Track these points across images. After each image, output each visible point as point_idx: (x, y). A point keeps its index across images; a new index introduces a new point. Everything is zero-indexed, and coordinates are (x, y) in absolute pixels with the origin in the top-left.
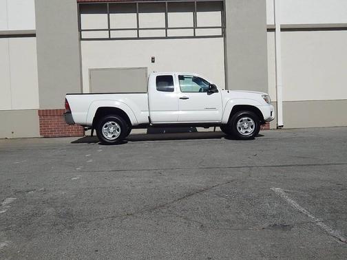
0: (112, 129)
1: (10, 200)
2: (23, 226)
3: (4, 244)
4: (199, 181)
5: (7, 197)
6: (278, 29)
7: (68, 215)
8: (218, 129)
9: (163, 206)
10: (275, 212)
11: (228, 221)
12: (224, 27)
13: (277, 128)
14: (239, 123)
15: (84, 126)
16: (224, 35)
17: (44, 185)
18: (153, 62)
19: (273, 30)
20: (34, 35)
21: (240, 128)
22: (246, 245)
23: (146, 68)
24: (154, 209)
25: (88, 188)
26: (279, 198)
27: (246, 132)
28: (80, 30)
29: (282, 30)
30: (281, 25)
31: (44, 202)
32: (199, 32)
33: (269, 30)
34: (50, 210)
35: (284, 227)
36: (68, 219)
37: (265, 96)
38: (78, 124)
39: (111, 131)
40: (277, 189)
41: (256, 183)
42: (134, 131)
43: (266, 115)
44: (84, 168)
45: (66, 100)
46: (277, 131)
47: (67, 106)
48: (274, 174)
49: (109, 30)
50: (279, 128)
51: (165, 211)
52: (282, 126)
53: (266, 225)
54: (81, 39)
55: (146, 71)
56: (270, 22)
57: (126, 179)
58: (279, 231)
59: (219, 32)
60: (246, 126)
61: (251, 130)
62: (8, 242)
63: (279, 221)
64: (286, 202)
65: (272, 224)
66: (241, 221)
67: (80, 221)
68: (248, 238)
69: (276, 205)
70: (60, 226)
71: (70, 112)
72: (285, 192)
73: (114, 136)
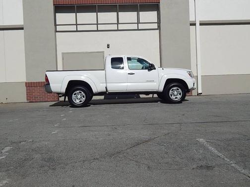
0: (79, 96)
1: (7, 149)
2: (18, 167)
4: (145, 134)
5: (6, 146)
6: (198, 24)
7: (50, 159)
9: (120, 153)
10: (201, 157)
11: (167, 163)
12: (159, 23)
13: (198, 95)
14: (171, 91)
15: (58, 94)
16: (159, 28)
17: (32, 138)
18: (108, 47)
19: (195, 24)
20: (22, 29)
21: (171, 95)
22: (181, 181)
23: (103, 52)
24: (113, 155)
25: (65, 140)
26: (202, 146)
27: (176, 98)
28: (56, 25)
29: (201, 24)
30: (200, 21)
31: (33, 150)
32: (141, 26)
33: (191, 25)
34: (37, 156)
35: (208, 168)
36: (51, 162)
37: (189, 72)
38: (54, 93)
39: (78, 97)
40: (201, 140)
41: (186, 135)
42: (95, 98)
43: (190, 86)
44: (60, 125)
45: (46, 75)
46: (198, 97)
47: (47, 80)
48: (198, 128)
49: (77, 25)
50: (199, 94)
51: (121, 156)
52: (201, 93)
53: (195, 166)
54: (56, 31)
55: (103, 54)
56: (192, 19)
57: (91, 133)
58: (204, 171)
59: (155, 26)
60: (175, 94)
61: (179, 97)
62: (8, 180)
63: (204, 163)
64: (208, 149)
65: (199, 165)
66: (176, 163)
67: (60, 164)
68: (183, 176)
69: (201, 152)
70: (46, 168)
71: (49, 84)
72: (207, 142)
73: (80, 101)
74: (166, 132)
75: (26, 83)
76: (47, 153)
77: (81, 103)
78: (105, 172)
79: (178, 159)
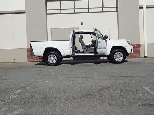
2: (26, 103)
3: (20, 111)
4: (107, 83)
5: (17, 90)
6: (145, 7)
7: (46, 98)
8: (106, 58)
9: (91, 94)
10: (145, 98)
11: (122, 102)
12: (117, 7)
13: (144, 57)
15: (39, 57)
16: (117, 11)
17: (33, 84)
18: (82, 25)
19: (142, 8)
20: (25, 13)
22: (132, 113)
23: (78, 28)
24: (86, 96)
25: (54, 86)
26: (146, 91)
28: (47, 10)
29: (147, 8)
31: (34, 92)
32: (104, 10)
33: (140, 8)
34: (38, 96)
35: (150, 105)
36: (47, 100)
39: (52, 59)
40: (146, 87)
41: (135, 84)
43: (129, 51)
44: (51, 77)
46: (144, 59)
47: (31, 47)
48: (144, 80)
50: (145, 57)
51: (92, 97)
52: (147, 56)
53: (141, 104)
54: (47, 14)
56: (140, 4)
57: (71, 82)
58: (147, 107)
59: (115, 9)
62: (21, 109)
63: (147, 102)
64: (150, 94)
65: (144, 103)
66: (128, 102)
67: (52, 101)
68: (133, 110)
69: (145, 95)
70: (44, 103)
71: (32, 50)
72: (150, 89)
73: (55, 60)
74: (122, 82)
75: (27, 49)
76: (44, 94)
77: (52, 63)
78: (81, 106)
79: (129, 99)
